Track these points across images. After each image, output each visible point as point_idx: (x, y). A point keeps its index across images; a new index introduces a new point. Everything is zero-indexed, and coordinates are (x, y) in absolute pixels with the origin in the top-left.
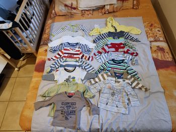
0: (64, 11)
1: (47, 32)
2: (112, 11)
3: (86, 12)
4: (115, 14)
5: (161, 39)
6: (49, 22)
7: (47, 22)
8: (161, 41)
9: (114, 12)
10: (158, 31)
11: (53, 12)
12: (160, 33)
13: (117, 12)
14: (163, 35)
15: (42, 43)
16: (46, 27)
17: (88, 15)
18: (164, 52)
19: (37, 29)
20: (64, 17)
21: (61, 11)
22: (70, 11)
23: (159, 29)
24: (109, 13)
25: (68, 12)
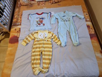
0: (26, 2)
1: (15, 17)
2: (57, 1)
3: (41, 2)
4: (59, 3)
5: (88, 20)
6: (17, 10)
7: (15, 10)
8: (88, 21)
9: (58, 2)
11: (19, 3)
12: (87, 15)
13: (60, 2)
14: (89, 17)
16: (15, 14)
17: (42, 4)
18: (90, 28)
19: (9, 15)
20: (26, 6)
21: (24, 2)
22: (30, 2)
23: (87, 13)
24: (56, 3)
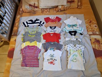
0: (28, 9)
1: (16, 25)
3: (45, 10)
4: (65, 12)
5: (97, 33)
6: (18, 17)
7: (16, 16)
8: (97, 35)
9: (64, 10)
10: (95, 26)
11: (21, 9)
12: (96, 28)
13: (66, 10)
14: (98, 30)
15: (13, 34)
16: (16, 21)
17: (46, 12)
18: (100, 43)
19: (9, 22)
20: (29, 13)
21: (26, 9)
22: (33, 9)
23: (96, 25)
24: (61, 11)
25: (32, 10)
